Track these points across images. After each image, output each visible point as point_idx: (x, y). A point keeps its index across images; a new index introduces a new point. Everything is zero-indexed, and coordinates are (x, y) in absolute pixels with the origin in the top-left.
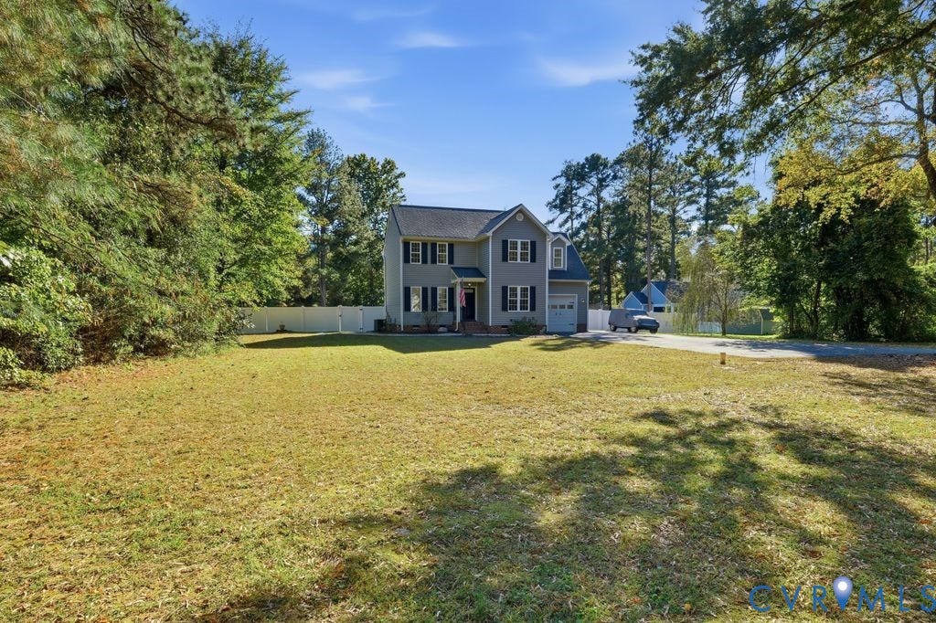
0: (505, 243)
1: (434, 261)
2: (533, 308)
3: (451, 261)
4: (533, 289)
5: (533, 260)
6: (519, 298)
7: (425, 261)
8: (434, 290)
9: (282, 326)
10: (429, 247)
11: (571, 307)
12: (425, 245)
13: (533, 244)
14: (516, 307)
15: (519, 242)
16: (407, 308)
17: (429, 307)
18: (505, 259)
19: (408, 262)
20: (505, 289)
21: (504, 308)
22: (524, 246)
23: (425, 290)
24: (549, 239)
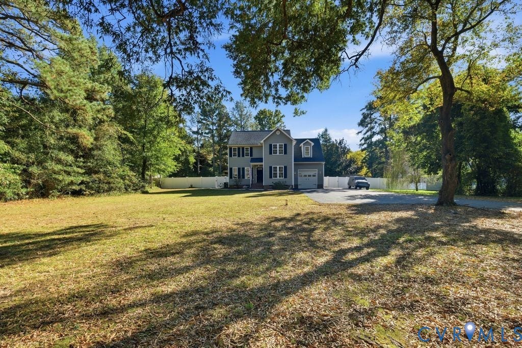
0: (271, 146)
1: (243, 156)
2: (286, 177)
3: (251, 155)
4: (285, 168)
5: (285, 153)
6: (278, 172)
7: (239, 156)
8: (243, 169)
9: (192, 185)
10: (241, 150)
11: (314, 176)
12: (239, 149)
13: (285, 145)
14: (277, 176)
15: (278, 145)
16: (231, 177)
17: (241, 177)
18: (271, 153)
19: (231, 156)
20: (271, 168)
21: (271, 177)
22: (281, 147)
23: (239, 169)
24: (294, 143)
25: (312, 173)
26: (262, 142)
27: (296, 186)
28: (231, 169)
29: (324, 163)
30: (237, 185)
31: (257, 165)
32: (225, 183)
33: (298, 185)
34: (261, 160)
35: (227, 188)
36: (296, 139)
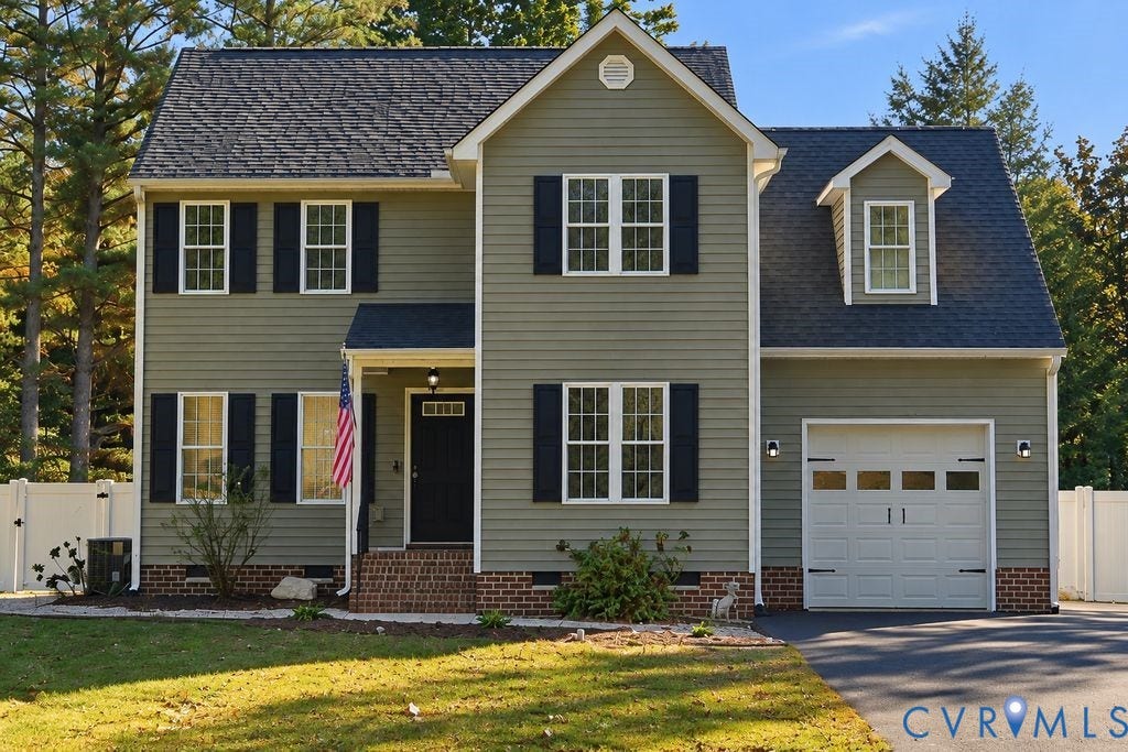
0: (546, 191)
1: (286, 281)
2: (686, 489)
3: (366, 278)
5: (686, 262)
6: (615, 441)
7: (244, 281)
8: (285, 408)
10: (266, 224)
11: (963, 481)
12: (245, 212)
13: (686, 190)
14: (604, 478)
15: (615, 182)
16: (160, 488)
17: (263, 487)
18: (546, 263)
19: (163, 281)
20: (546, 398)
21: (545, 489)
22: (639, 201)
23: (242, 408)
24: (763, 166)
25: (942, 459)
26: (469, 150)
27: (784, 577)
28: (162, 408)
29: (1054, 357)
30: (214, 569)
31: (419, 375)
32: (99, 548)
33: (798, 574)
34: (452, 323)
35: (122, 595)
36: (776, 136)
